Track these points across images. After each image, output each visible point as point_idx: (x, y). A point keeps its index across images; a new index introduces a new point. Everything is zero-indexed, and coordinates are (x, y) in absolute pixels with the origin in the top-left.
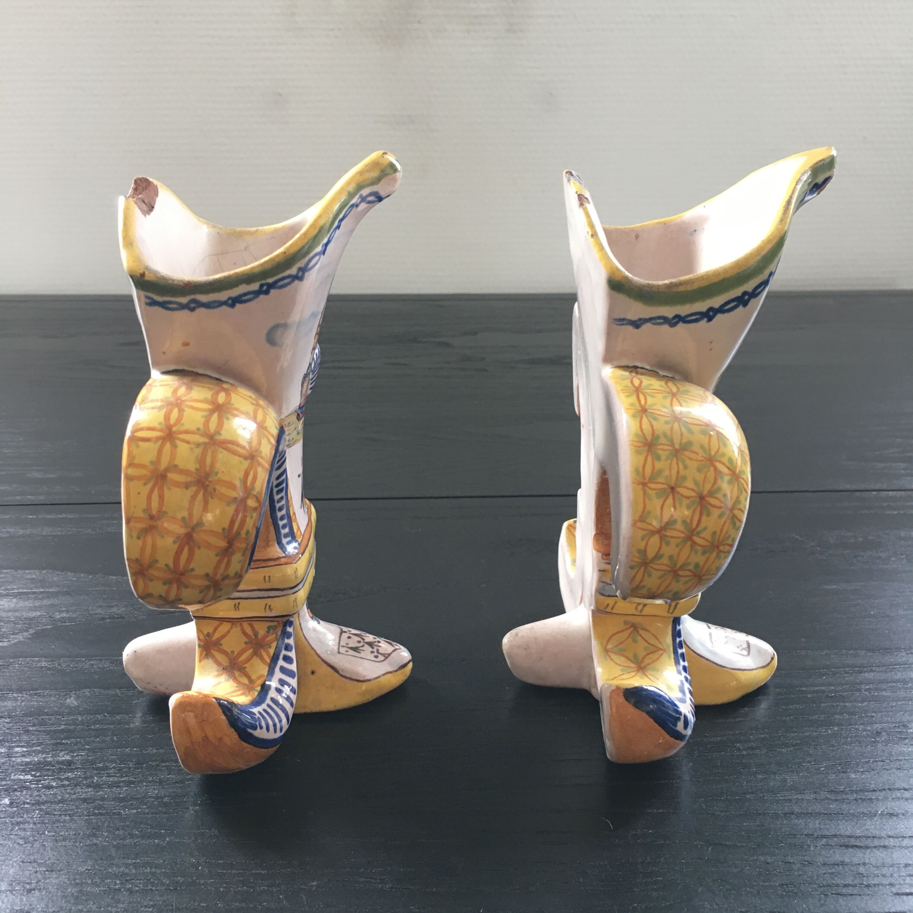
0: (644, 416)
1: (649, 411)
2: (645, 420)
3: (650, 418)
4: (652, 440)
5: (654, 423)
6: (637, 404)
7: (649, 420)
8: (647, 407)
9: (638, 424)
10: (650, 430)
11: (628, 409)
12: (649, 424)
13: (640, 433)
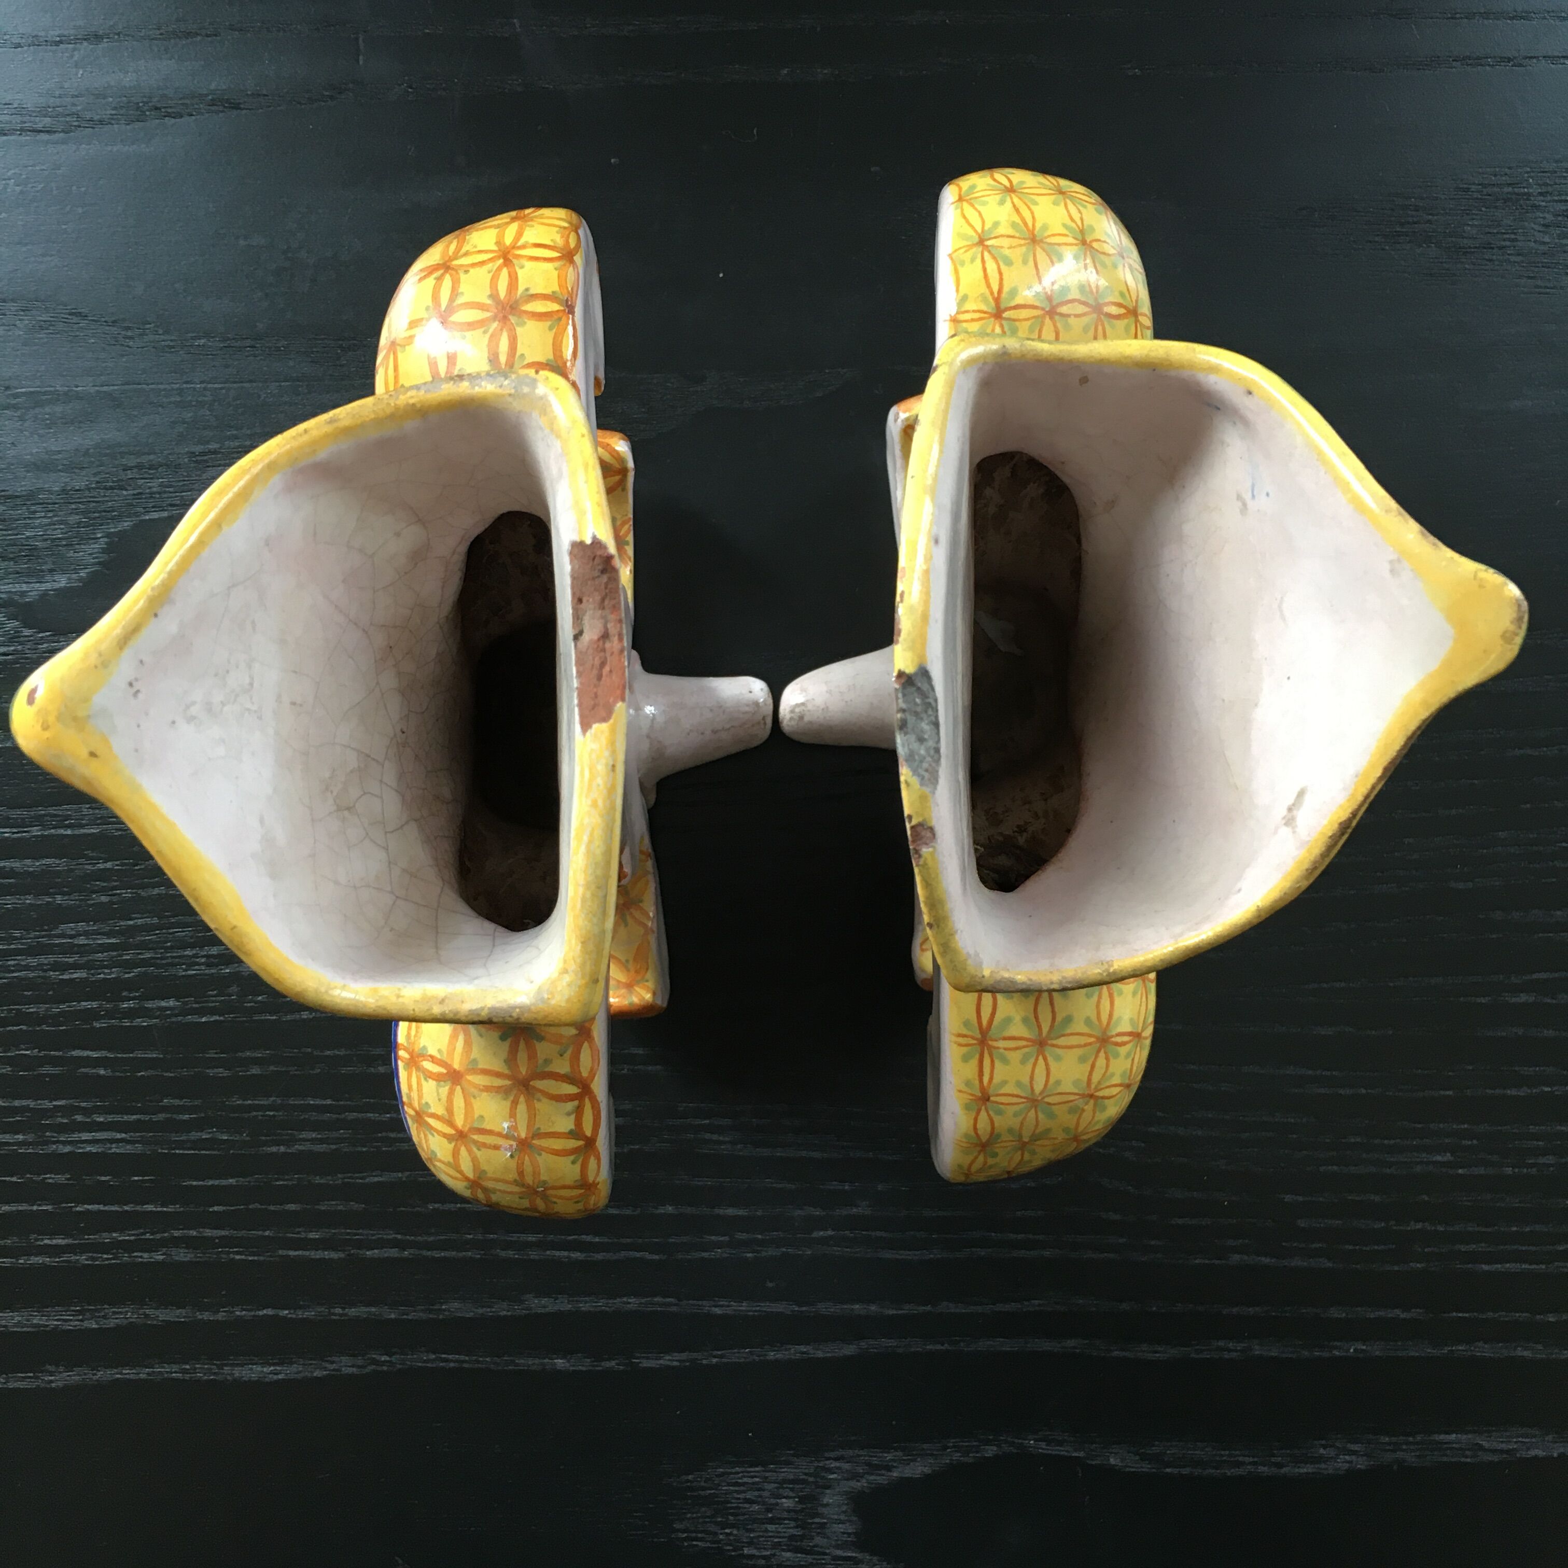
0: (983, 1108)
1: (992, 1099)
2: (983, 1114)
3: (991, 1113)
4: (988, 1141)
5: (997, 1120)
6: (977, 1082)
7: (989, 1115)
8: (991, 1092)
9: (972, 1122)
10: (989, 1129)
11: (960, 1091)
12: (988, 1121)
13: (973, 1134)
